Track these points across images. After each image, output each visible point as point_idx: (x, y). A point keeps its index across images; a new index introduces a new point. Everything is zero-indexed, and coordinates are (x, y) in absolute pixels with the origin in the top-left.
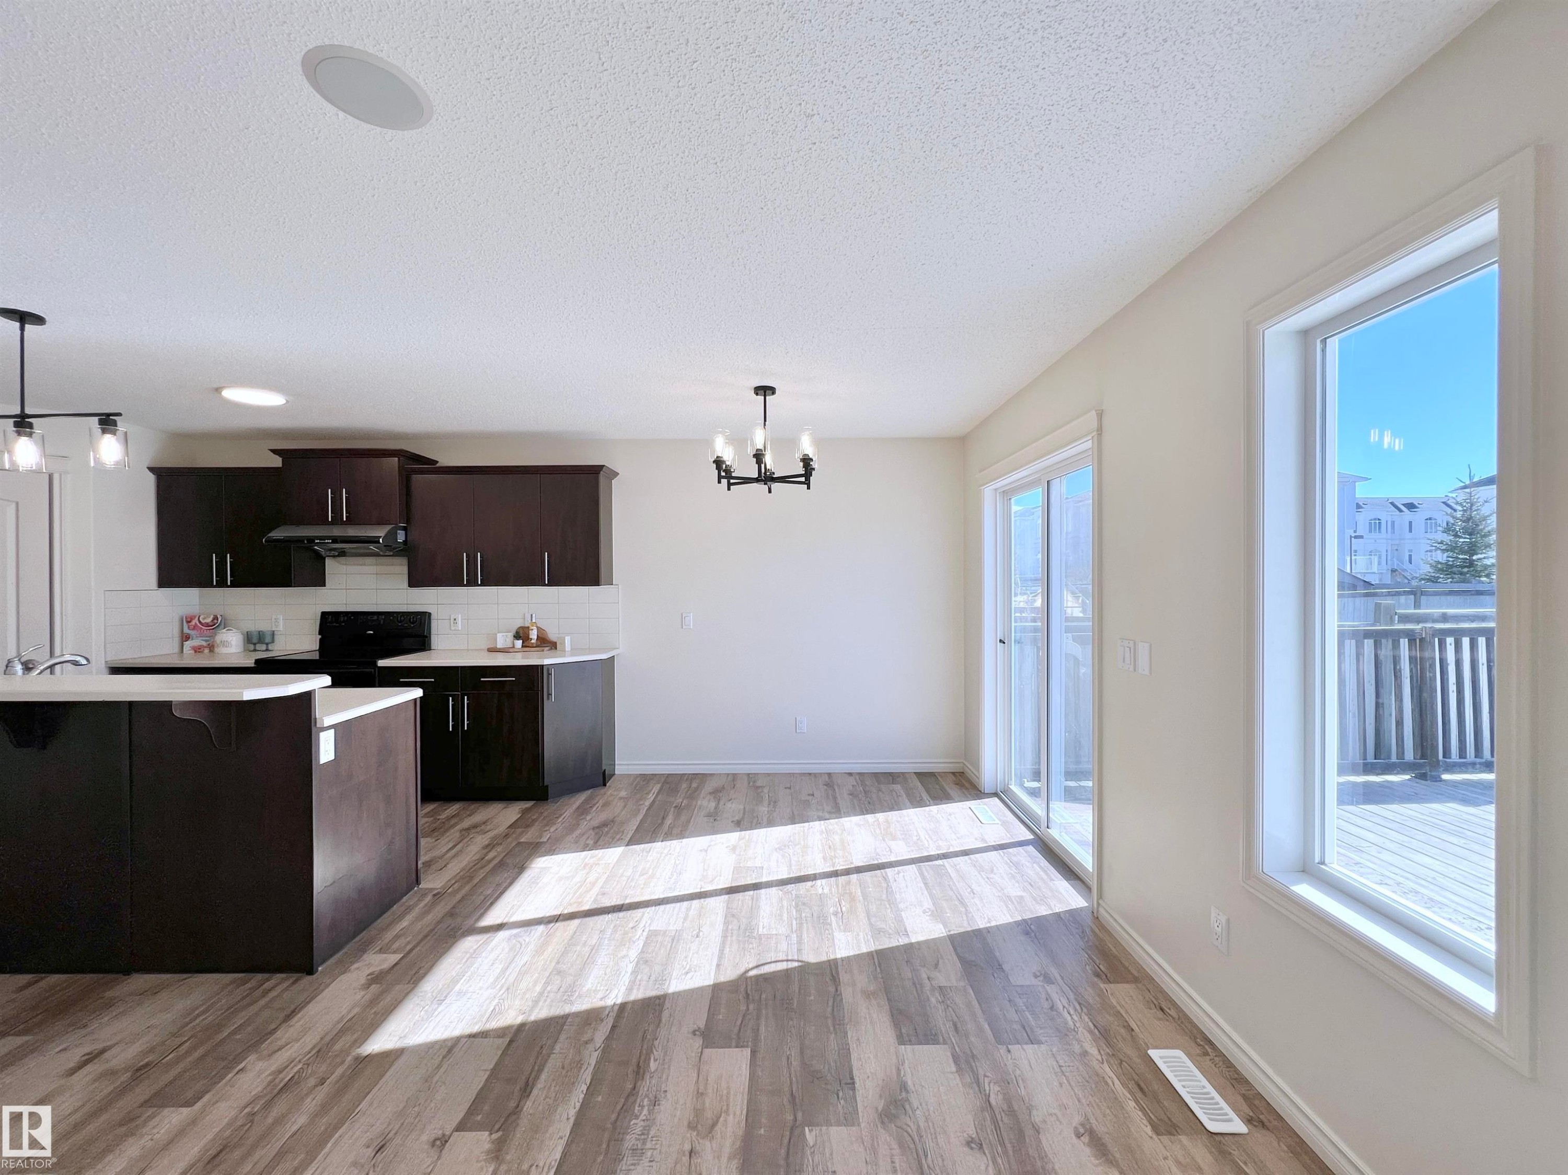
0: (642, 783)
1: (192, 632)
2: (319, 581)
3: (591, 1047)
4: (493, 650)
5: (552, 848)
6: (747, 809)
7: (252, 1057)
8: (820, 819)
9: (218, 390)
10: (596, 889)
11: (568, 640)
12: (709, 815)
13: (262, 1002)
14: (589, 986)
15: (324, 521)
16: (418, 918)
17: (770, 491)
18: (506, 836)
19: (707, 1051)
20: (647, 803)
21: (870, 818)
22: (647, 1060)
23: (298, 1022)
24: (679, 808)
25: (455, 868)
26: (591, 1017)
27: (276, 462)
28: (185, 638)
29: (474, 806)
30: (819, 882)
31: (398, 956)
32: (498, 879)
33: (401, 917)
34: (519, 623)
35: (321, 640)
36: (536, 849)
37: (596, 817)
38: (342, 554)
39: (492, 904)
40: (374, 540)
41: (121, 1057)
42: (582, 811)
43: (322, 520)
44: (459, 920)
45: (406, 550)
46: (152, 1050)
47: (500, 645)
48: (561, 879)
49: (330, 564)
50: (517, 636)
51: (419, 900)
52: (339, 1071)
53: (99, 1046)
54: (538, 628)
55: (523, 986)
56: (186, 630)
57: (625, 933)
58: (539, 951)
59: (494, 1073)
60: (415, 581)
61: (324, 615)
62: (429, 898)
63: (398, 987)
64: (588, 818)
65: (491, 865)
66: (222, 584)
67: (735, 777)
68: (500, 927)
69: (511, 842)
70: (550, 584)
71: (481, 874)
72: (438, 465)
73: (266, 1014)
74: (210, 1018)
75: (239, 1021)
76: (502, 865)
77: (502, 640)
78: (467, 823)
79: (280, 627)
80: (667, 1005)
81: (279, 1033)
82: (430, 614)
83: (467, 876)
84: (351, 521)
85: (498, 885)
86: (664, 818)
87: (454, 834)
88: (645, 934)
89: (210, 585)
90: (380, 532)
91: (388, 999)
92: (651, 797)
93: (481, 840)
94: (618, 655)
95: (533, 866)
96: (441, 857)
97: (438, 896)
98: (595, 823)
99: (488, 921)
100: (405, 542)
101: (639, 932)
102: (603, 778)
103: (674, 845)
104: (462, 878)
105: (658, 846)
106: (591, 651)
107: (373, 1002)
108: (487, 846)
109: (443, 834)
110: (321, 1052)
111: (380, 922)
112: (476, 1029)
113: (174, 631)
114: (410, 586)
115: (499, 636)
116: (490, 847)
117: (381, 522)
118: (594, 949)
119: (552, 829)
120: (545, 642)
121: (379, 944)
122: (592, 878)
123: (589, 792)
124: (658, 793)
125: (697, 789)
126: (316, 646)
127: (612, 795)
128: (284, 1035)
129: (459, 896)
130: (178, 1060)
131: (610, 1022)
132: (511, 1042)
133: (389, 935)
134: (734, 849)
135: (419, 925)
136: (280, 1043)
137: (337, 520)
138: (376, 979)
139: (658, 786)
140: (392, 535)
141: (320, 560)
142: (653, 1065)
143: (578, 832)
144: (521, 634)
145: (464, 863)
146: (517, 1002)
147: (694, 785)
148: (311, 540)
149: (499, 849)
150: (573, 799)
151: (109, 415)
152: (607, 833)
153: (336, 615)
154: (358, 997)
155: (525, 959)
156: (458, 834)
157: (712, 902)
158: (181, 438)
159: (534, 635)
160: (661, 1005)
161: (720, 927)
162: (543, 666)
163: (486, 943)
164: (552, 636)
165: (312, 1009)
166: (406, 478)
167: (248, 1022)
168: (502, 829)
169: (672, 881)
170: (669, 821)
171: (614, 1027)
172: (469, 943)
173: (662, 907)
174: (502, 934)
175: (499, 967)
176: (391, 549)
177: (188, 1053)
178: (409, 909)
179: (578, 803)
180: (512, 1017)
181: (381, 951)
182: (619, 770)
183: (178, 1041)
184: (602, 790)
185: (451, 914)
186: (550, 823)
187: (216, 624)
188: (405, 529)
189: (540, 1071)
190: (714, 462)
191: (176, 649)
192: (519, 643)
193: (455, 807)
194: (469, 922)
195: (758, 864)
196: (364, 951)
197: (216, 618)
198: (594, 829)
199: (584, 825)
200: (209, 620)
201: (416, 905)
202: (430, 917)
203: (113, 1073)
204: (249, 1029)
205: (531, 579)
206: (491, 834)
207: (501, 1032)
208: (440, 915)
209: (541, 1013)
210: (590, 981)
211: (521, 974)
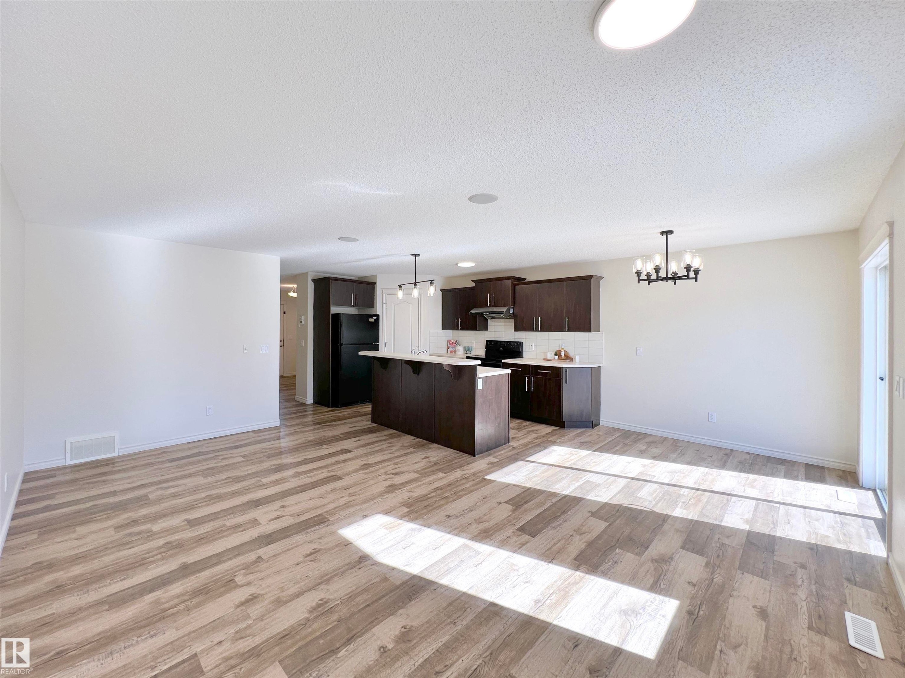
0: (612, 431)
1: (450, 346)
2: (486, 328)
3: (550, 501)
4: (546, 360)
5: (561, 444)
6: (663, 453)
7: (458, 470)
8: (707, 467)
9: (457, 264)
10: (572, 462)
11: (577, 357)
12: (640, 451)
13: (462, 459)
14: (556, 487)
15: (487, 306)
16: (506, 452)
17: (675, 283)
18: (544, 436)
19: (591, 518)
20: (610, 439)
21: (744, 475)
22: (568, 511)
23: (470, 466)
24: (625, 445)
25: (522, 442)
26: (554, 495)
27: (473, 285)
28: (448, 348)
29: (536, 424)
30: (684, 489)
31: (498, 460)
32: (536, 449)
33: (502, 450)
34: (557, 349)
35: (486, 351)
36: (553, 443)
37: (583, 439)
38: (493, 318)
39: (531, 455)
40: (501, 313)
41: (433, 459)
42: (578, 435)
43: (486, 306)
44: (519, 457)
45: (514, 316)
46: (438, 460)
47: (549, 358)
48: (559, 455)
49: (489, 321)
50: (556, 354)
51: (508, 448)
52: (478, 480)
53: (427, 456)
54: (565, 351)
55: (534, 479)
56: (449, 345)
57: (577, 478)
58: (543, 473)
59: (517, 496)
60: (516, 329)
61: (487, 341)
62: (512, 448)
63: (496, 467)
64: (580, 438)
65: (535, 444)
66: (458, 329)
67: (666, 439)
68: (533, 462)
69: (545, 439)
70: (569, 330)
71: (530, 446)
72: (526, 281)
73: (462, 462)
74: (450, 458)
75: (456, 461)
76: (539, 445)
77: (550, 355)
78: (530, 429)
79: (474, 346)
80: (583, 501)
81: (465, 467)
82: (522, 343)
83: (526, 445)
84: (495, 306)
85: (536, 451)
86: (615, 446)
87: (525, 431)
88: (585, 480)
89: (455, 330)
90: (504, 309)
91: (493, 469)
92: (613, 438)
93: (534, 436)
94: (602, 366)
95: (550, 448)
96: (518, 437)
97: (514, 448)
98: (582, 441)
99: (528, 459)
100: (513, 313)
101: (583, 479)
102: (593, 424)
103: (615, 457)
104: (524, 445)
105: (607, 455)
106: (588, 363)
107: (489, 468)
108: (535, 438)
109: (521, 430)
110: (474, 474)
111: (495, 450)
112: (516, 484)
113: (445, 345)
114: (515, 330)
115: (548, 353)
116: (537, 438)
117: (504, 306)
118: (563, 479)
119: (563, 439)
120: (568, 358)
121: (494, 455)
122: (572, 458)
123: (584, 429)
124: (618, 437)
125: (640, 439)
126: (484, 353)
127: (594, 433)
128: (466, 467)
129: (520, 450)
130: (443, 464)
131: (560, 498)
132: (525, 491)
133: (497, 454)
134: (645, 466)
135: (506, 454)
136: (465, 469)
137: (491, 306)
138: (490, 463)
139: (620, 434)
140: (508, 310)
141: (486, 320)
142: (569, 513)
143: (572, 442)
144: (558, 353)
145: (526, 441)
146: (530, 483)
147: (639, 437)
148: (482, 313)
149: (540, 440)
150: (575, 431)
151: (432, 281)
152: (586, 445)
153: (491, 341)
154: (485, 466)
155: (537, 473)
156: (526, 432)
157: (620, 480)
158: (449, 279)
159: (563, 354)
160: (580, 501)
161: (619, 488)
162: (563, 368)
163: (526, 465)
164: (571, 355)
165: (473, 465)
166: (514, 286)
167: (459, 462)
168: (543, 434)
169: (607, 468)
170: (617, 448)
171: (560, 500)
172: (520, 463)
173: (597, 475)
174: (532, 464)
175: (528, 472)
176: (508, 316)
177: (444, 464)
178: (504, 449)
179: (578, 432)
180: (528, 485)
181: (494, 457)
182: (602, 423)
183: (443, 461)
184: (591, 430)
185: (517, 454)
186: (563, 436)
187: (456, 344)
188: (513, 308)
189: (532, 500)
190: (636, 273)
191: (446, 352)
192: (556, 357)
193: (528, 423)
194: (522, 458)
195: (654, 474)
196: (489, 456)
197: (456, 341)
198: (580, 442)
199: (576, 440)
200: (454, 342)
201: (506, 449)
202: (510, 453)
203: (430, 462)
204: (458, 464)
205: (560, 328)
206: (538, 435)
207: (523, 487)
208: (513, 453)
209: (538, 487)
210: (557, 486)
211: (534, 477)
